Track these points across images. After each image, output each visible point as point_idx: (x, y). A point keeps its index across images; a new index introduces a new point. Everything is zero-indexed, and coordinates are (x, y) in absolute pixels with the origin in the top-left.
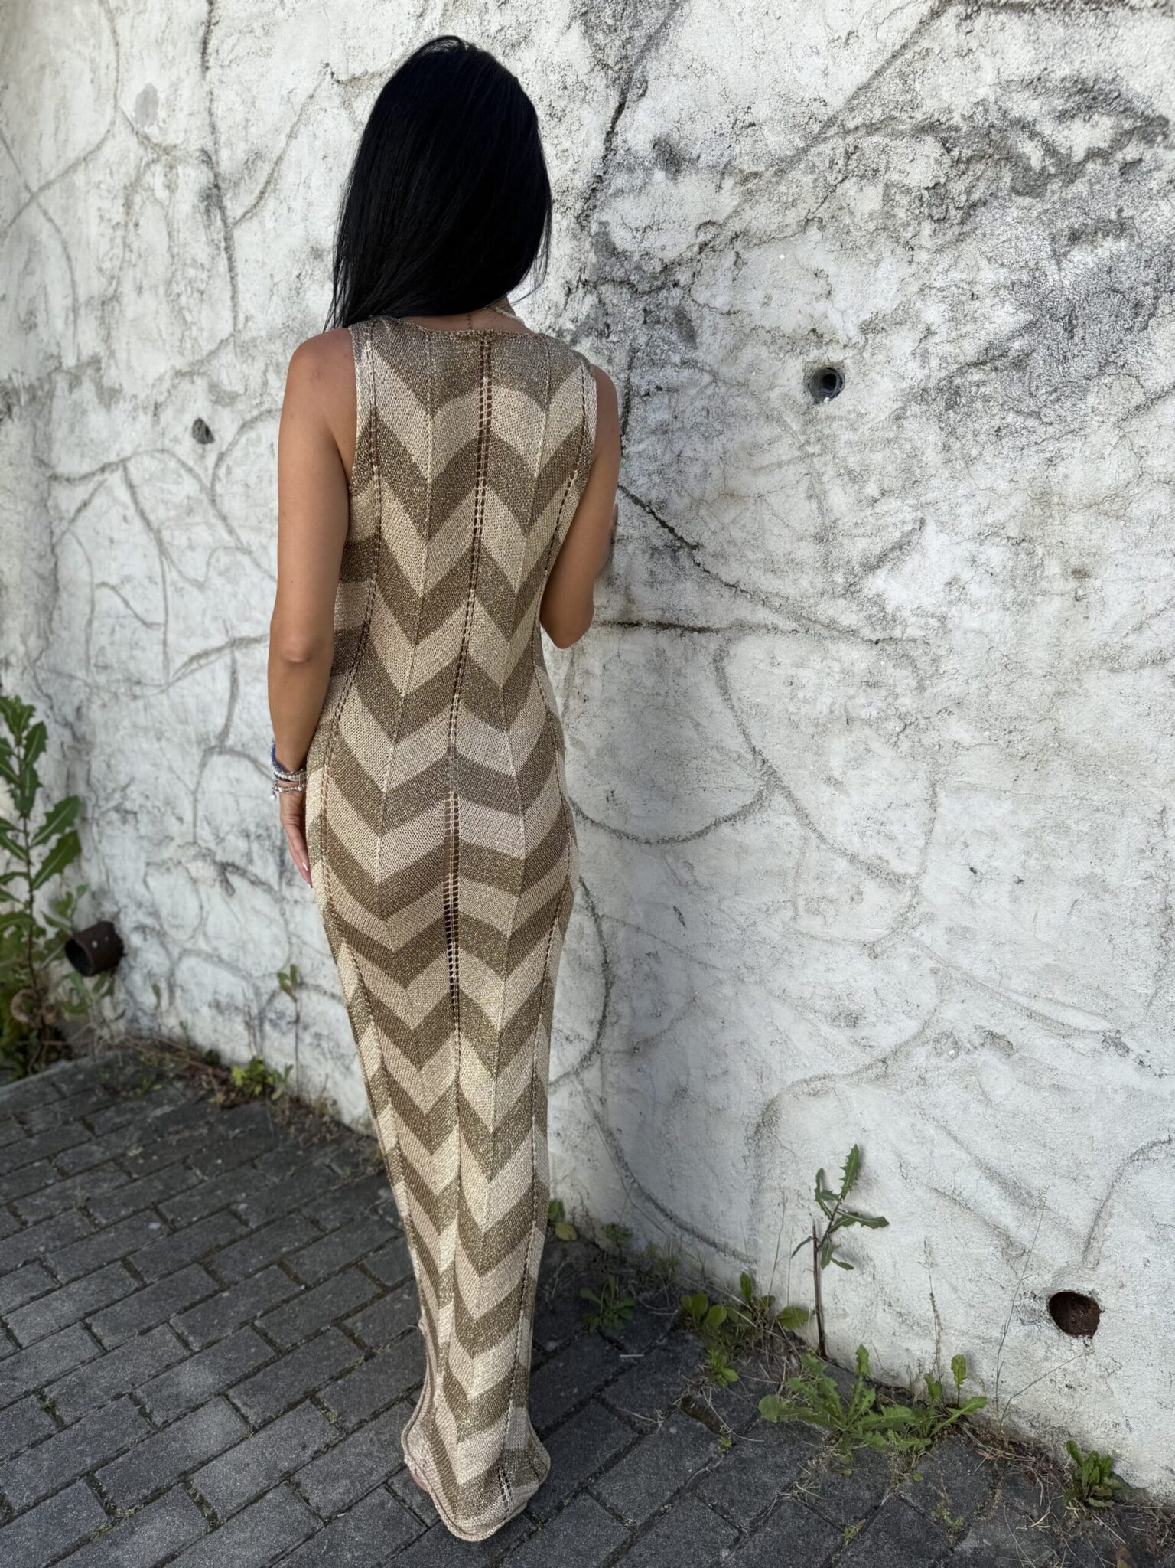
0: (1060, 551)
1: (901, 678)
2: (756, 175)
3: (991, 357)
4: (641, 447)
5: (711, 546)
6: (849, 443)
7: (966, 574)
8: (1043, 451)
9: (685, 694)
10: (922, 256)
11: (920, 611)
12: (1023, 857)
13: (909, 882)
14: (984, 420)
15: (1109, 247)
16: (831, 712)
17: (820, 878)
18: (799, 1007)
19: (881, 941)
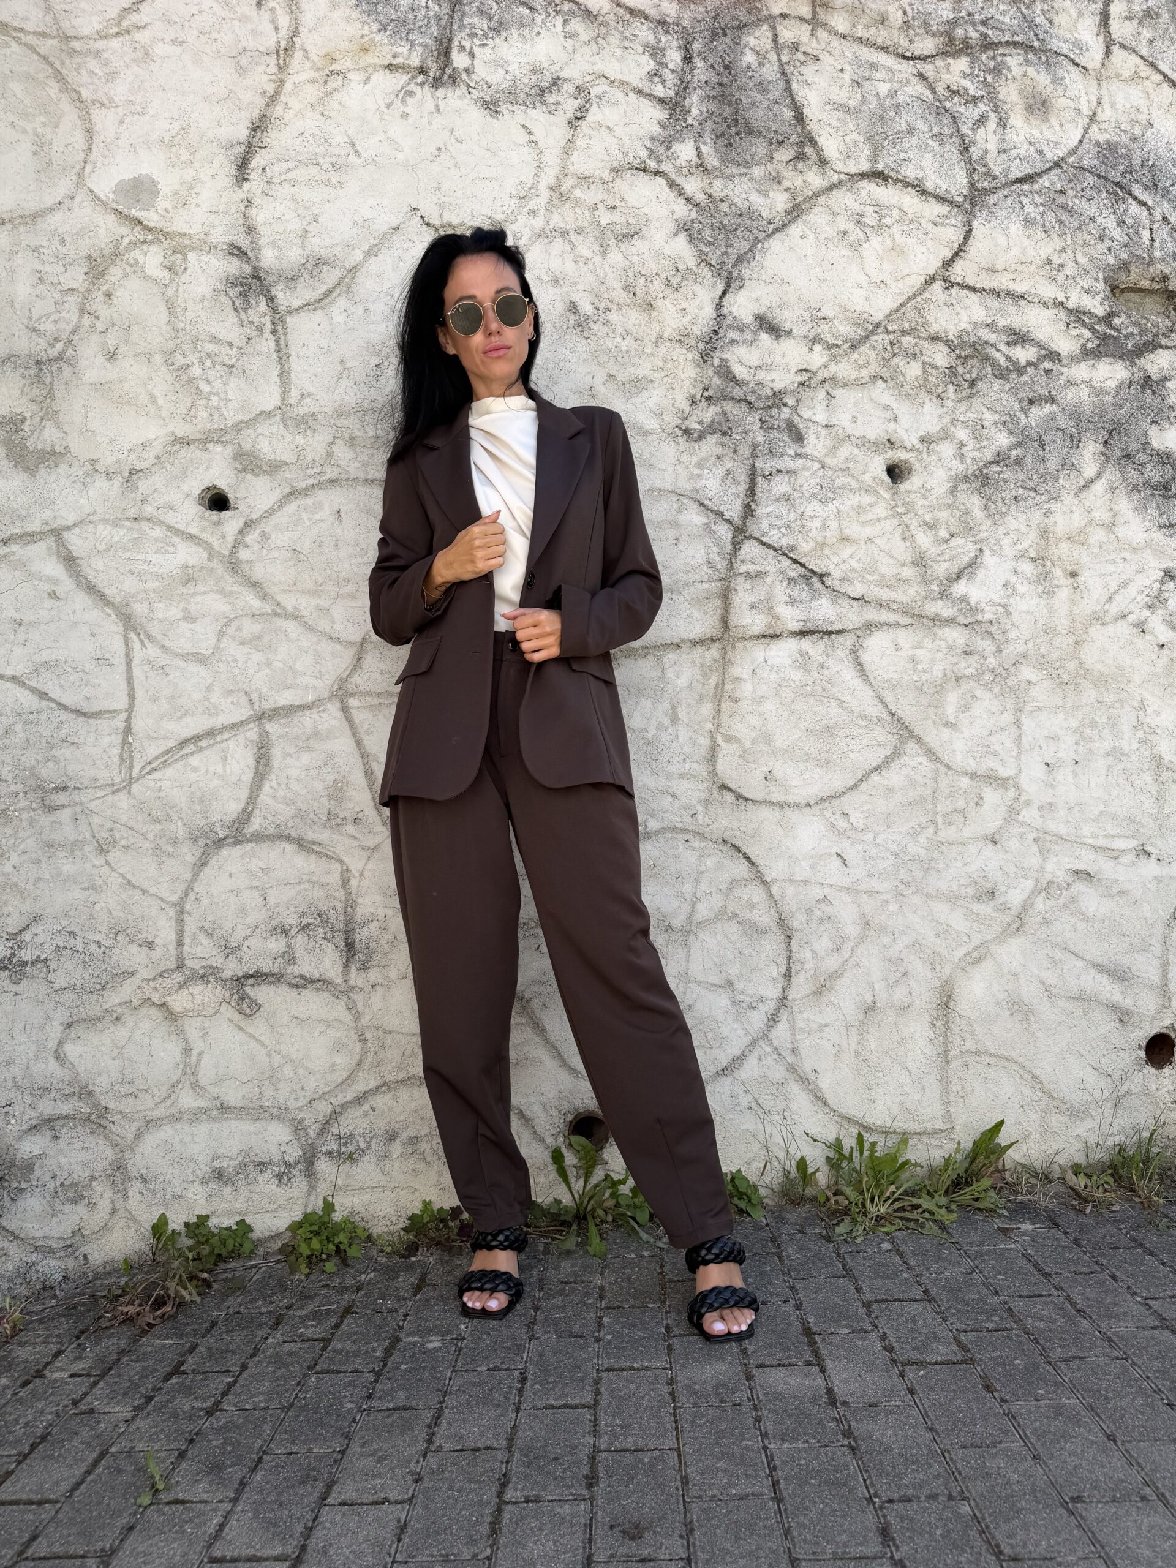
0: (1059, 562)
1: (986, 645)
2: (837, 346)
3: (1000, 458)
4: (769, 509)
5: (836, 574)
6: (923, 506)
7: (1013, 579)
8: (1042, 509)
9: (829, 682)
10: (950, 404)
11: (991, 603)
12: (1075, 746)
13: (1012, 782)
14: (1007, 492)
15: (1048, 408)
16: (945, 674)
17: (950, 796)
18: (953, 899)
19: (998, 831)
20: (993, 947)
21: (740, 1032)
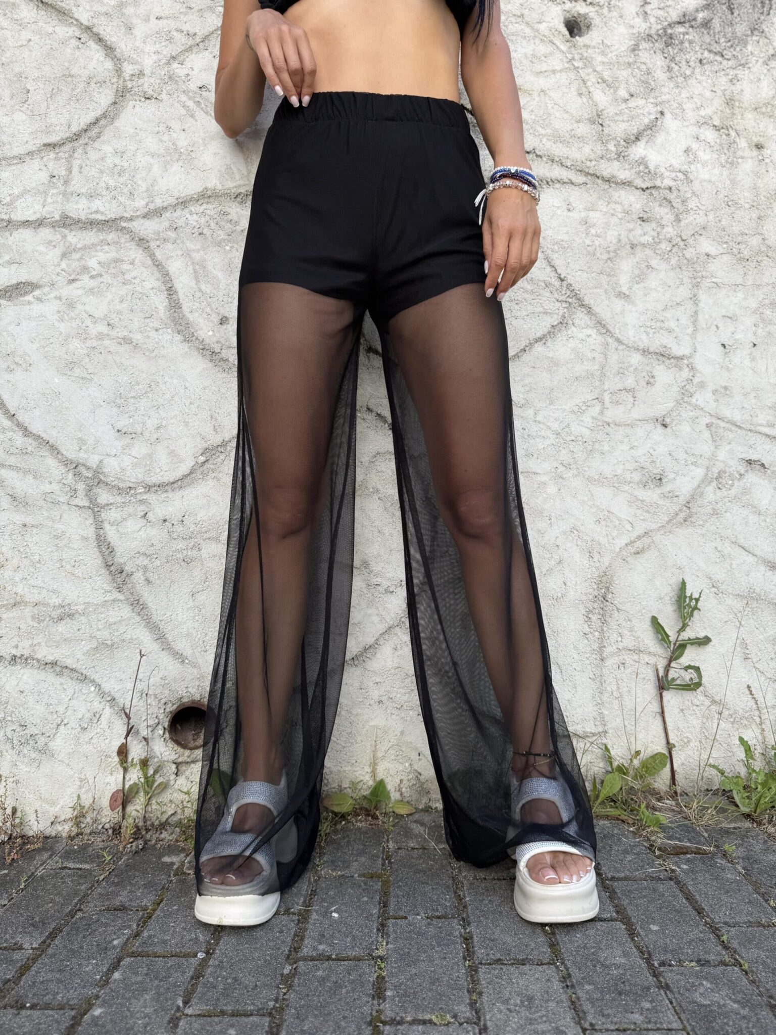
0: (744, 133)
1: (663, 213)
3: (686, 19)
6: (602, 62)
7: (695, 146)
8: (728, 75)
11: (670, 168)
12: (754, 328)
13: (686, 361)
14: (692, 53)
16: (620, 241)
17: (621, 373)
18: (616, 483)
19: (669, 413)
20: (657, 537)
21: (375, 619)
